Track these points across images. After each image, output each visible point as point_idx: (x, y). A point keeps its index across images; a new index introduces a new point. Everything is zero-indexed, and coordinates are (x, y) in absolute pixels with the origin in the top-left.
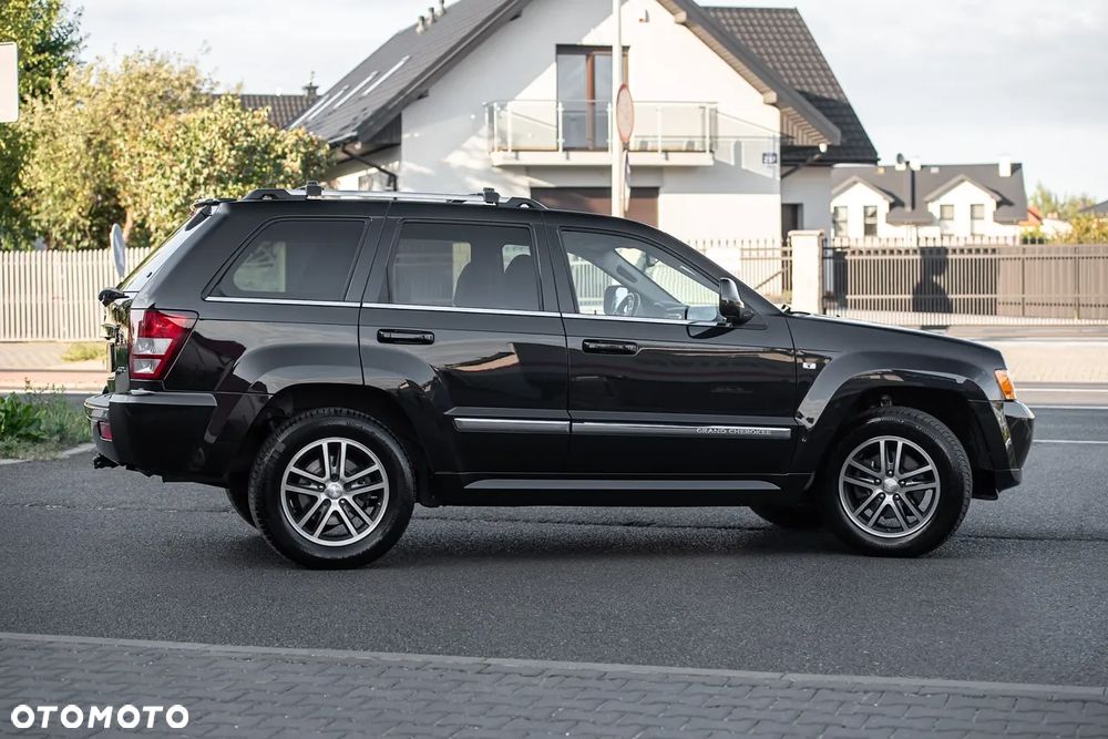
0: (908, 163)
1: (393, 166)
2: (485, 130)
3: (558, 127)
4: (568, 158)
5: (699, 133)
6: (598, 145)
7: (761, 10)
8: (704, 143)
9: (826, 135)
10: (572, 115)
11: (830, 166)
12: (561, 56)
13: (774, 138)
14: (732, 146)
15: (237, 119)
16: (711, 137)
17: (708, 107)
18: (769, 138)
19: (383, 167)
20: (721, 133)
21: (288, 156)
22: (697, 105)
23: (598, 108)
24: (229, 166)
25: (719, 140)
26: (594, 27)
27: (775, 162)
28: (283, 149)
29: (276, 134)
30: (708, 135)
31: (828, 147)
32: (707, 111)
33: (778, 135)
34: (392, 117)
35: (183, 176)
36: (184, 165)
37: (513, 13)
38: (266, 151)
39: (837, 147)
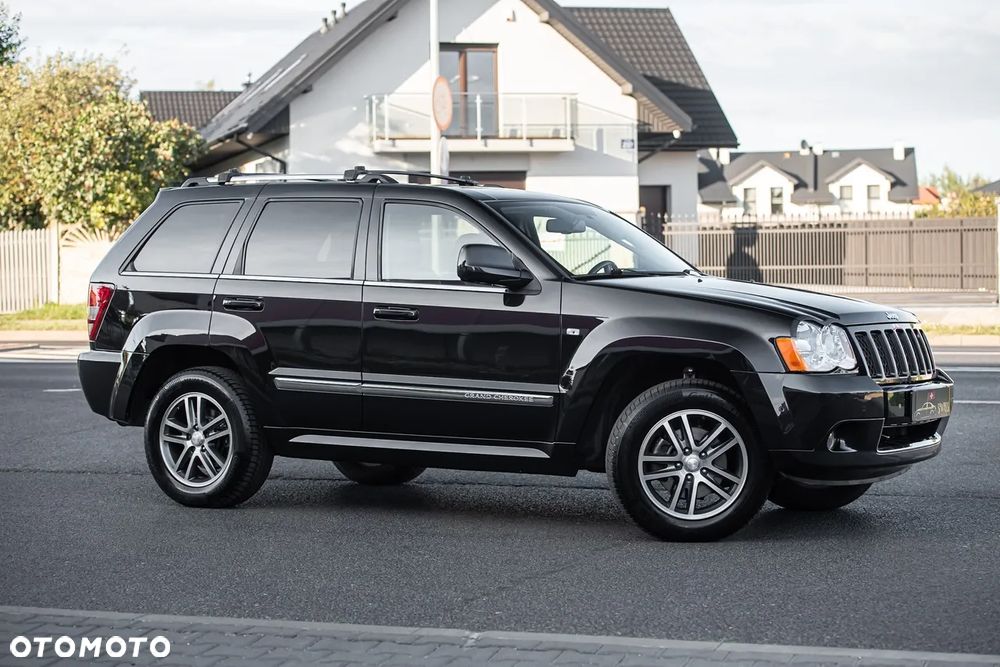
1: (283, 155)
5: (562, 122)
6: (471, 133)
8: (566, 133)
9: (679, 123)
11: (695, 150)
13: (632, 125)
14: (594, 133)
15: (117, 112)
16: (572, 125)
18: (627, 125)
19: (274, 156)
20: (580, 122)
21: (161, 145)
22: (559, 96)
23: (469, 101)
24: (105, 155)
25: (580, 127)
26: (466, 27)
27: (633, 147)
28: (156, 139)
29: (151, 125)
30: (569, 123)
31: (682, 133)
32: (568, 102)
33: (636, 123)
34: (281, 108)
35: (65, 163)
36: (65, 155)
37: (389, 15)
38: (143, 139)
39: (688, 134)
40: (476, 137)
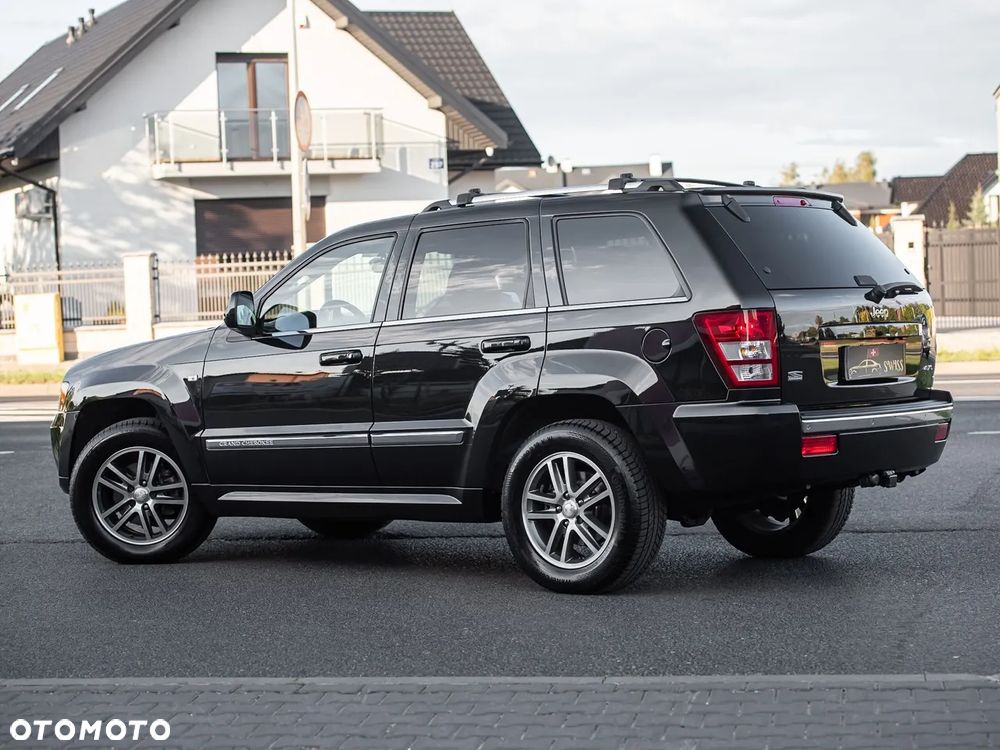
0: (559, 165)
1: (51, 182)
2: (145, 143)
3: (220, 137)
4: (232, 169)
5: (366, 141)
6: (263, 154)
7: (418, 14)
8: (370, 150)
9: (493, 138)
10: (234, 124)
11: (495, 169)
12: (221, 65)
13: (441, 143)
14: (397, 151)
16: (377, 144)
17: (373, 113)
18: (435, 143)
19: (40, 183)
20: (386, 139)
22: (362, 111)
23: (260, 116)
25: (386, 146)
26: (254, 34)
27: (442, 167)
30: (374, 142)
31: (495, 150)
32: (372, 118)
33: (444, 140)
37: (170, 22)
39: (503, 151)
40: (272, 159)
